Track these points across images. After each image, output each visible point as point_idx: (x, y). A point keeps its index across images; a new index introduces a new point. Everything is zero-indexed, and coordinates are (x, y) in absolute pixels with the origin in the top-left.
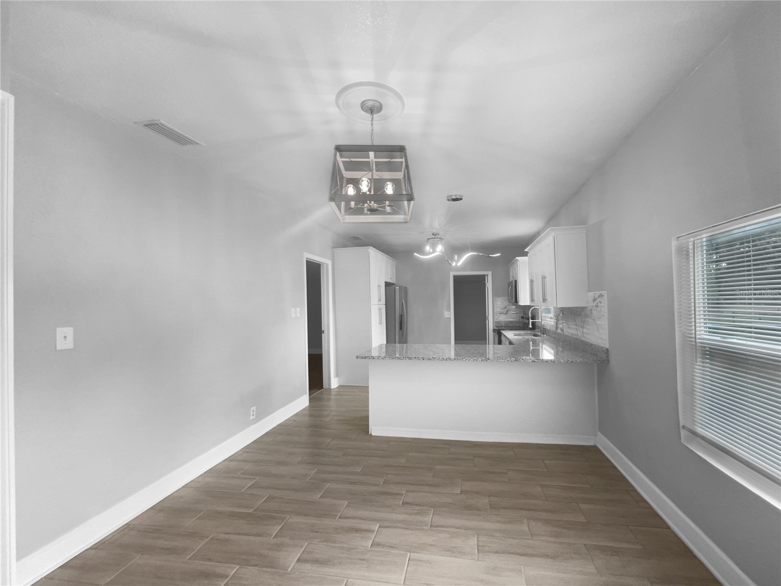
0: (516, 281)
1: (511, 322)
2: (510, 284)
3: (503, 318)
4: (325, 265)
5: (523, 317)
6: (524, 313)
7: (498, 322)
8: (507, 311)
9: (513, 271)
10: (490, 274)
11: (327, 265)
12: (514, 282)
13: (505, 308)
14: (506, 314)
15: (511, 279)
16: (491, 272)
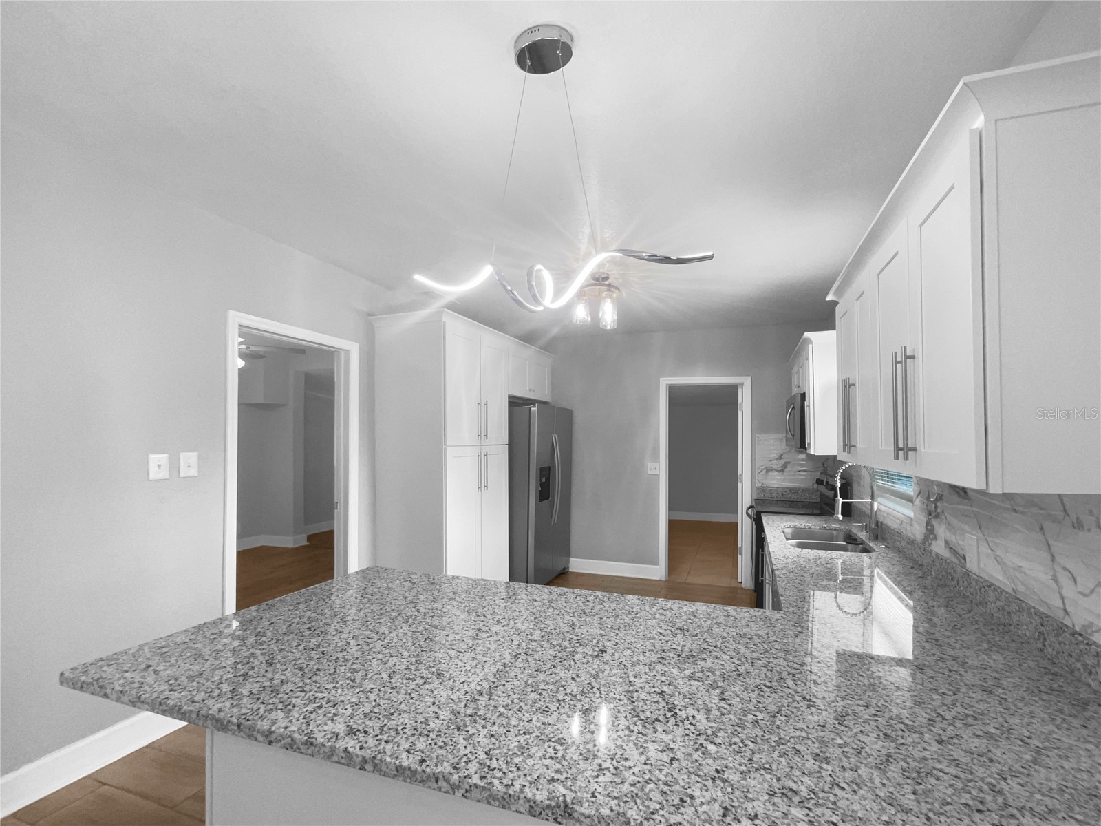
0: (803, 396)
1: (793, 490)
2: (790, 402)
3: (777, 481)
4: (343, 353)
5: (819, 482)
6: (824, 472)
7: (762, 489)
8: (785, 466)
9: (798, 372)
10: (747, 382)
11: (347, 352)
12: (799, 398)
13: (781, 457)
14: (782, 471)
15: (795, 391)
16: (749, 378)
